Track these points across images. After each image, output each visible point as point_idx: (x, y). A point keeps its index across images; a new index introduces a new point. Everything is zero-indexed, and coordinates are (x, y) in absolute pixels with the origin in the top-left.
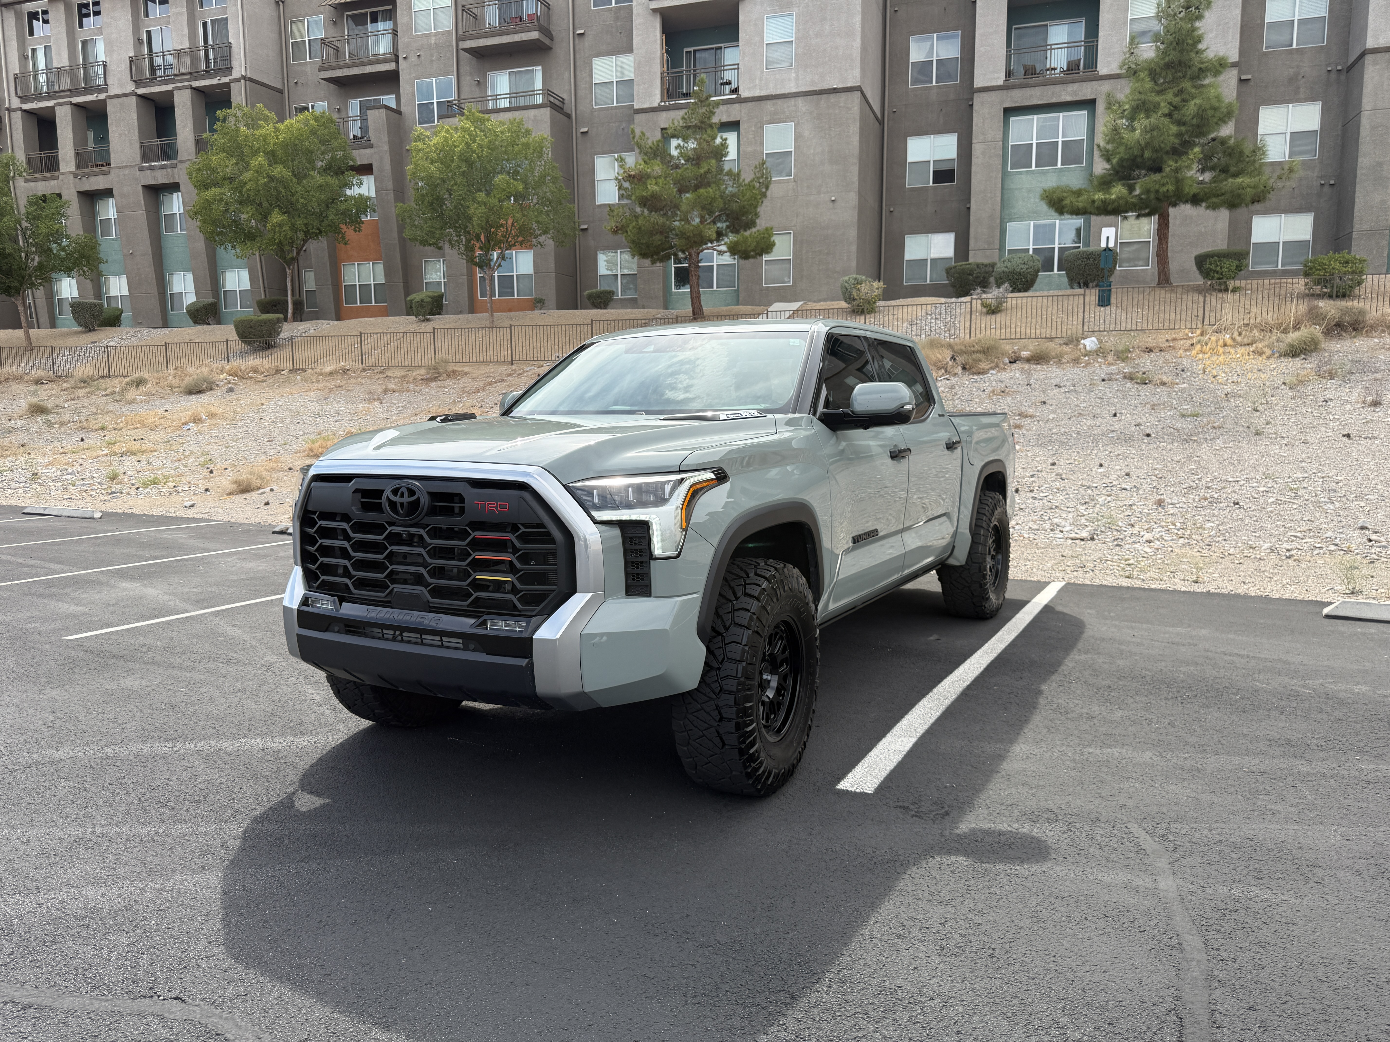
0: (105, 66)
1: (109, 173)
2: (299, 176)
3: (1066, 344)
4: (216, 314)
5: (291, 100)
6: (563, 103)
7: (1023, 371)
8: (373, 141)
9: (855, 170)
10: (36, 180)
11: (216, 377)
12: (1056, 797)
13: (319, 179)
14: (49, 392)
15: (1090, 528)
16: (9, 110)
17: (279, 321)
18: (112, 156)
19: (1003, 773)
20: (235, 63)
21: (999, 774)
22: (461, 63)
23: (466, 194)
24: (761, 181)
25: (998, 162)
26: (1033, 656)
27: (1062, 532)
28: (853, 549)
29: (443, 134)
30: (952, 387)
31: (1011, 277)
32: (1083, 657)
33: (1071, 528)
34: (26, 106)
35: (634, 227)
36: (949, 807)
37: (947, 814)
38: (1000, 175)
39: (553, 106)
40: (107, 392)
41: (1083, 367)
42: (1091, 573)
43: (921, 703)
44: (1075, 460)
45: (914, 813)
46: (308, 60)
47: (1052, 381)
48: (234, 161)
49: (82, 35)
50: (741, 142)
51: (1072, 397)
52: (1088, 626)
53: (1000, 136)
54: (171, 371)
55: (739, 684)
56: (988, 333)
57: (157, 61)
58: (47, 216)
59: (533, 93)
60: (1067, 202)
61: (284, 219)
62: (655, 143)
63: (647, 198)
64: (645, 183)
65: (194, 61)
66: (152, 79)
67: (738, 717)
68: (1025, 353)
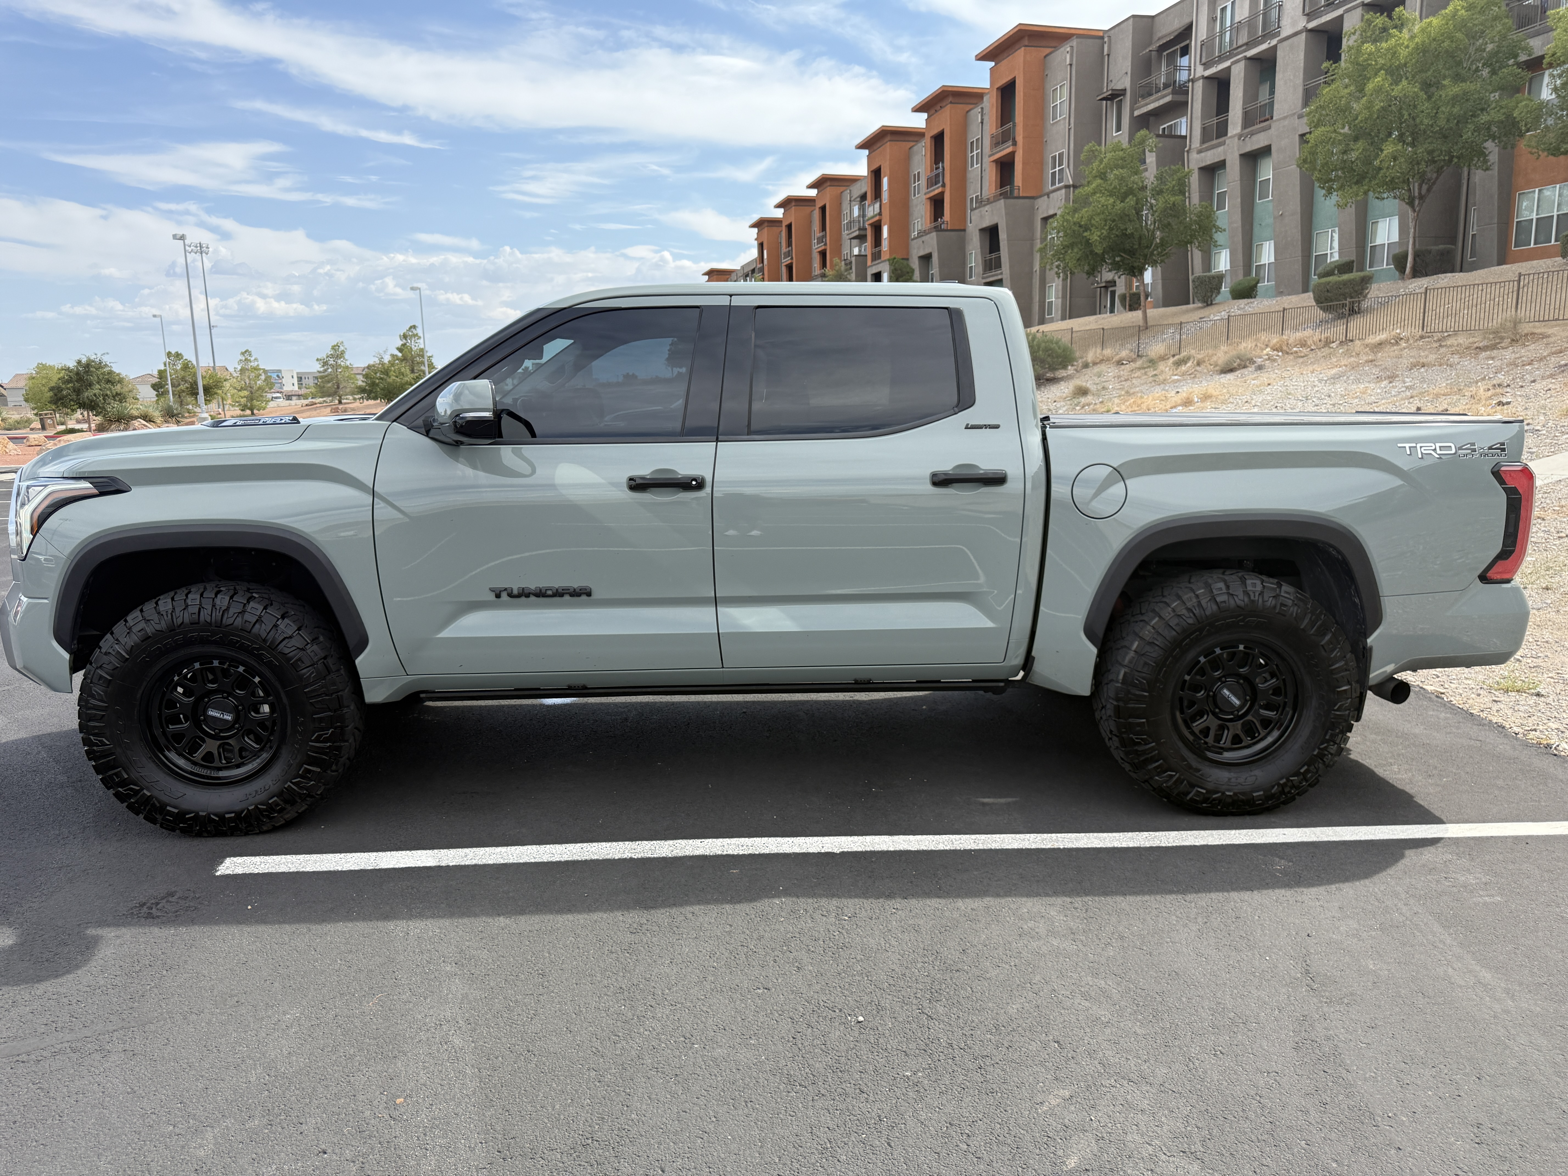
0: (1280, 7)
1: (1269, 128)
10: (1208, 149)
11: (1258, 353)
16: (1193, 80)
18: (1276, 107)
34: (1208, 72)
58: (1167, 189)
61: (1397, 151)
66: (1326, 7)
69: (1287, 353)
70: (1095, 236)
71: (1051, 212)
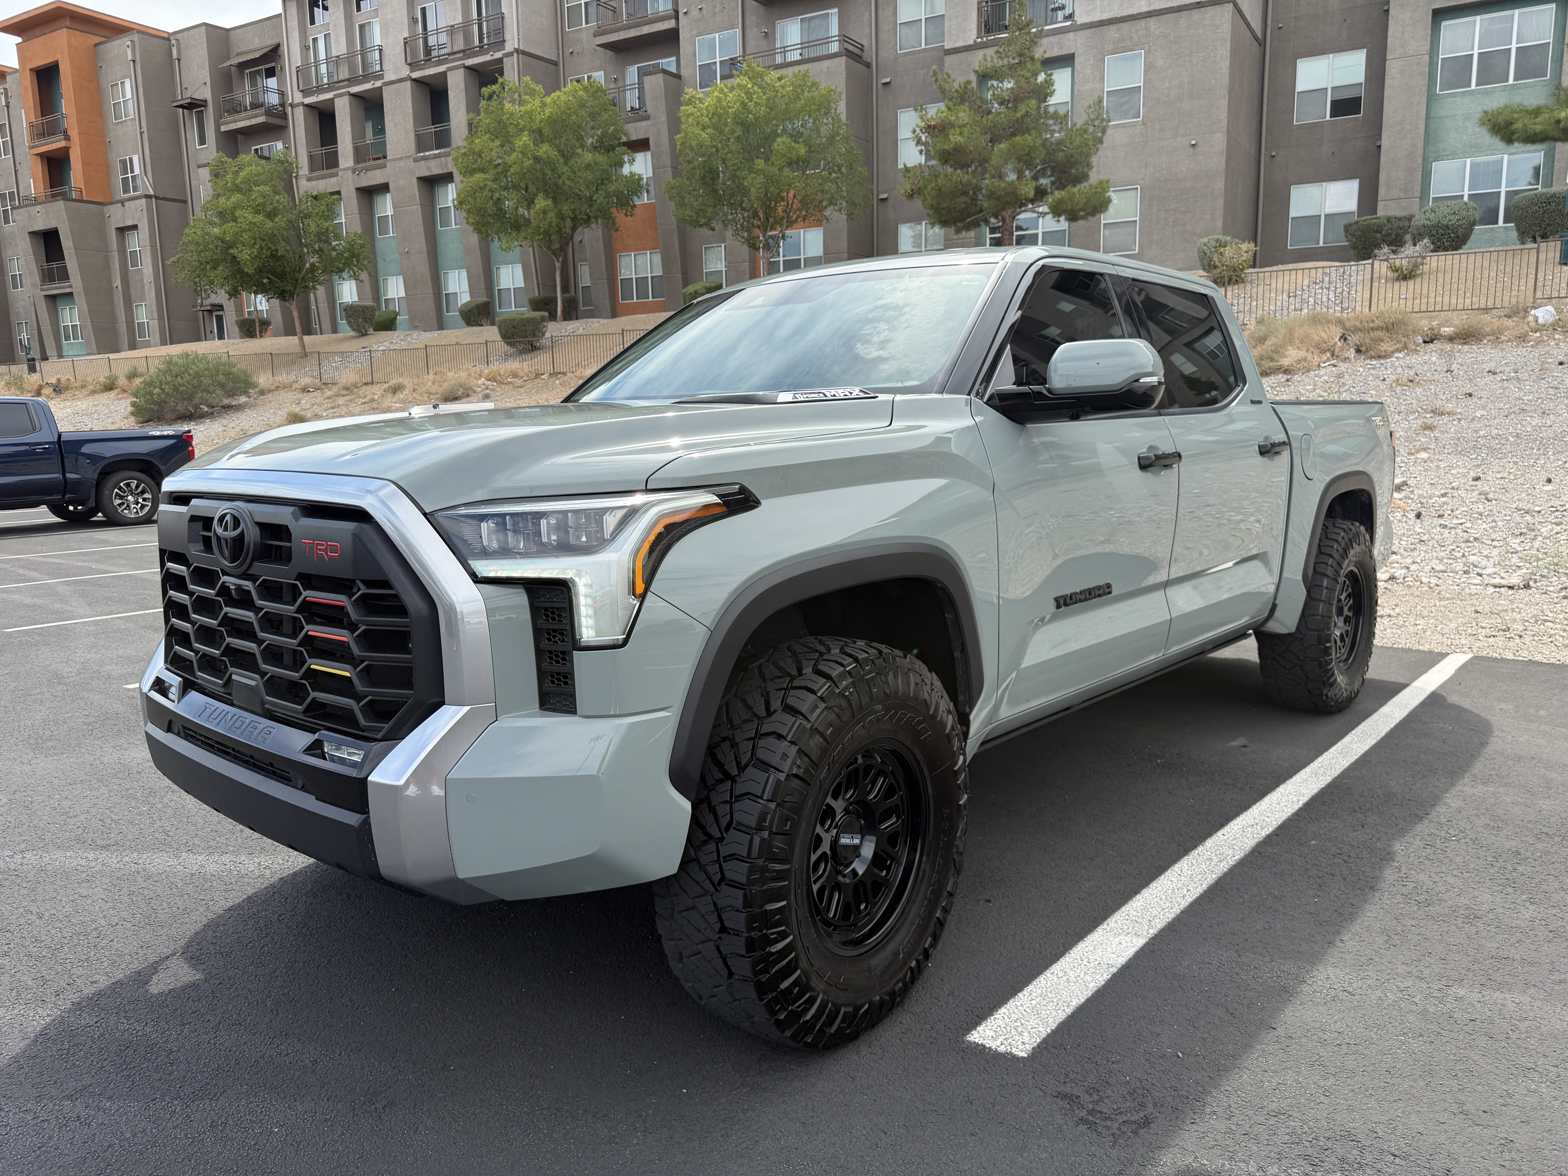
0: (381, 50)
1: (385, 166)
2: (567, 156)
3: (1509, 317)
4: (489, 314)
5: (566, 73)
6: (862, 50)
7: (1441, 353)
8: (650, 111)
9: (1223, 105)
10: (318, 178)
11: (472, 382)
12: (1372, 1103)
13: (589, 157)
14: (313, 401)
15: (1524, 571)
16: (291, 105)
17: (543, 319)
18: (388, 147)
19: (1281, 1031)
20: (507, 36)
21: (1272, 1033)
22: (747, 13)
23: (741, 163)
24: (1096, 123)
25: (1422, 83)
26: (1392, 783)
27: (1480, 575)
28: (1054, 618)
29: (716, 94)
30: (1340, 376)
31: (1434, 232)
32: (1479, 790)
33: (1494, 570)
34: (308, 100)
35: (933, 189)
36: (1155, 1105)
37: (1147, 1122)
38: (1425, 100)
39: (849, 54)
40: (366, 400)
41: (1532, 346)
42: (1518, 640)
43: (1177, 867)
44: (1510, 473)
45: (1083, 1114)
46: (584, 25)
47: (1484, 366)
48: (498, 143)
49: (360, 19)
50: (1076, 80)
51: (1512, 386)
52: (1497, 733)
53: (1426, 46)
54: (431, 376)
55: (751, 871)
56: (1395, 304)
57: (432, 41)
58: (317, 214)
59: (827, 41)
60: (1518, 125)
61: (547, 205)
62: (963, 86)
63: (948, 152)
64: (947, 136)
65: (467, 38)
66: (427, 61)
67: (750, 928)
68: (1447, 329)
69: (502, 383)
70: (244, 254)
71: (129, 223)
